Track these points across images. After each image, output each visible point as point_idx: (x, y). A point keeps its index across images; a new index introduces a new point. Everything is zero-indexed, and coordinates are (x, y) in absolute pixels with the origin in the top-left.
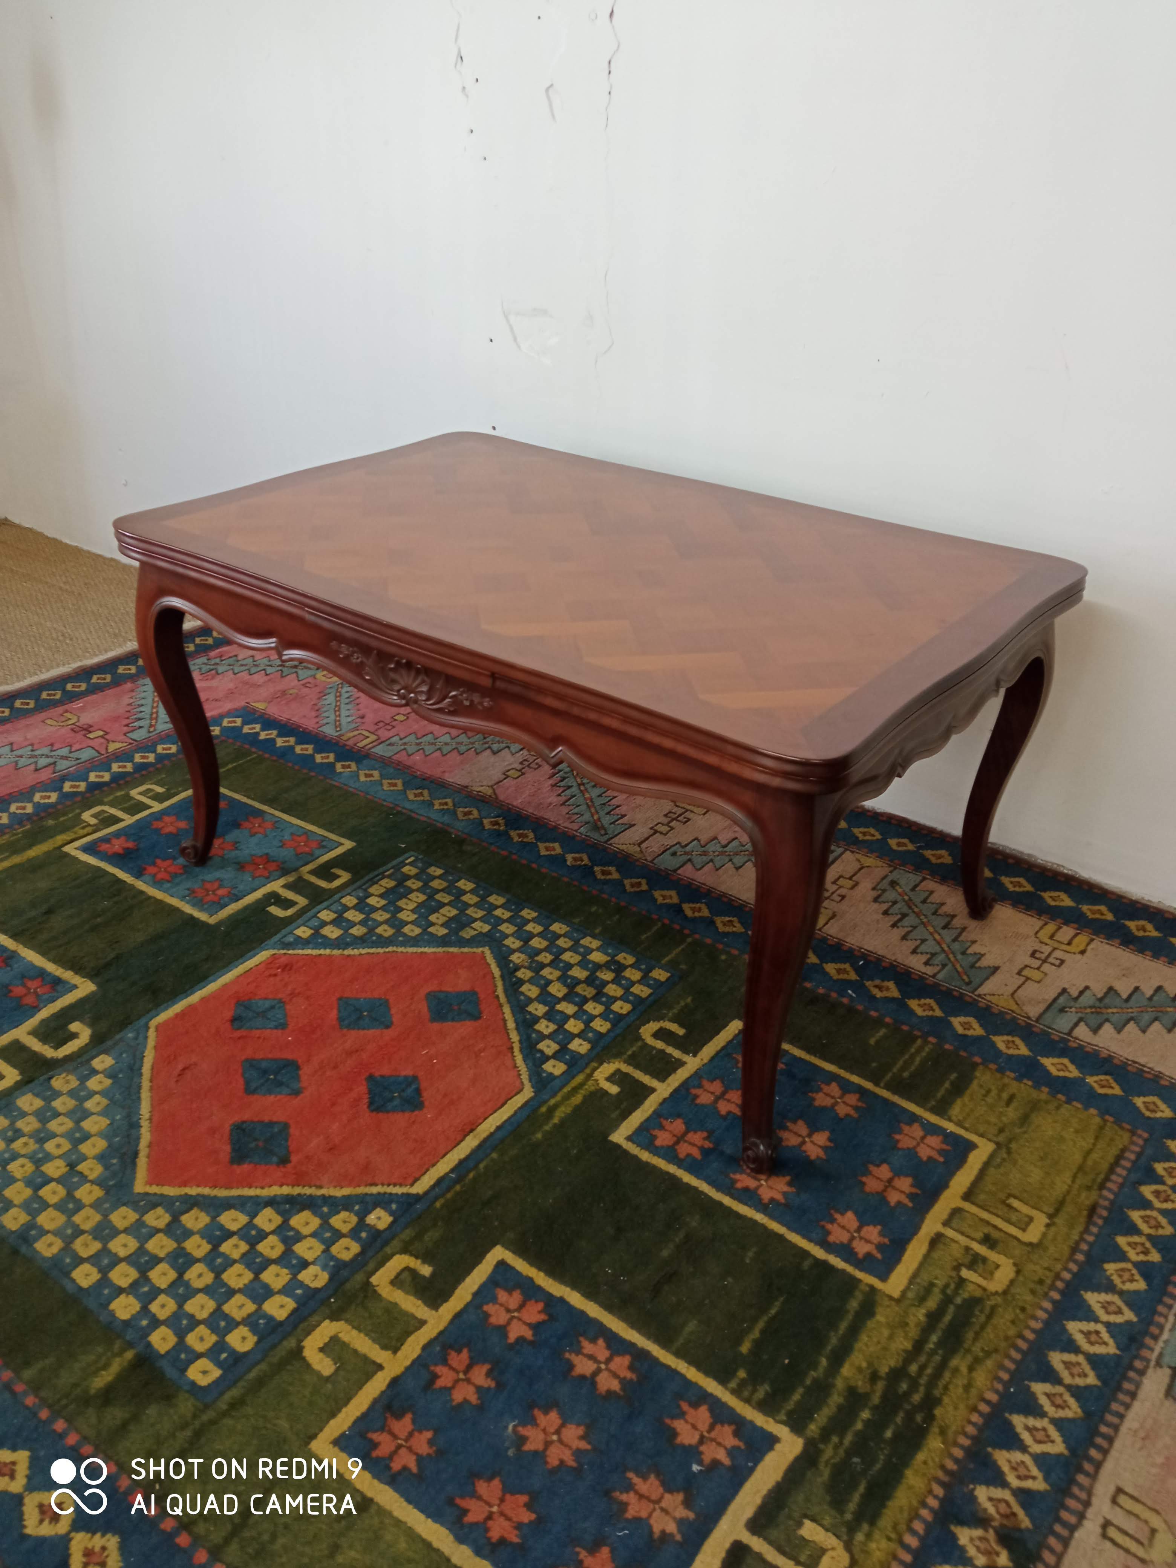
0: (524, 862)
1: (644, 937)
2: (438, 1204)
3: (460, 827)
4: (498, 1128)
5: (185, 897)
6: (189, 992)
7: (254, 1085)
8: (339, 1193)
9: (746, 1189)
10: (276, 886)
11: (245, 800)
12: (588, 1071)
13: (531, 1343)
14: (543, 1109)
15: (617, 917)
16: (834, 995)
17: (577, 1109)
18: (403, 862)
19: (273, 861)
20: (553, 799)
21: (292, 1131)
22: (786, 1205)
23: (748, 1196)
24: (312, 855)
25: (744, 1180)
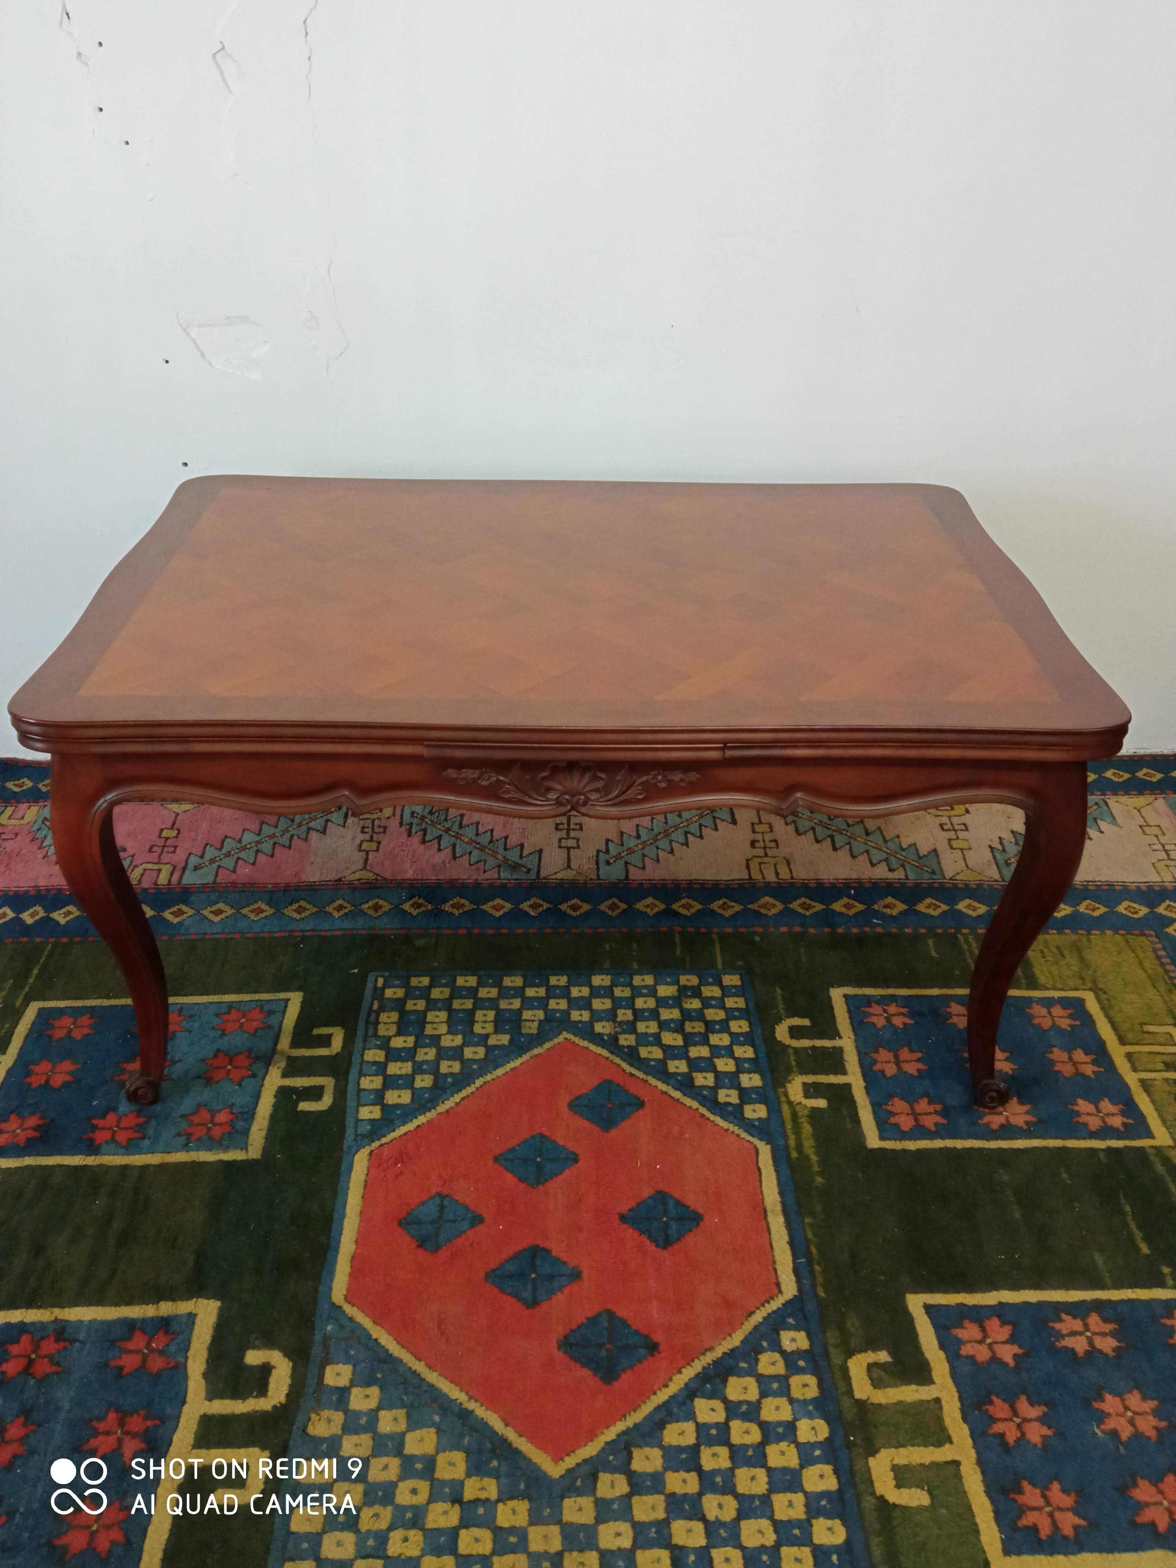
0: (491, 932)
1: (678, 953)
2: (822, 1294)
3: (387, 925)
4: (781, 1193)
5: (187, 1145)
6: (333, 1244)
7: (527, 1294)
8: (736, 1340)
9: (1002, 1126)
10: (274, 1080)
11: (106, 1002)
12: (783, 1099)
13: (1027, 1354)
14: (794, 1154)
15: (635, 945)
16: (867, 929)
17: (816, 1136)
18: (375, 988)
19: (237, 1054)
20: (439, 858)
21: (622, 1313)
22: (1040, 1121)
23: (1007, 1131)
24: (270, 1027)
25: (995, 1120)
